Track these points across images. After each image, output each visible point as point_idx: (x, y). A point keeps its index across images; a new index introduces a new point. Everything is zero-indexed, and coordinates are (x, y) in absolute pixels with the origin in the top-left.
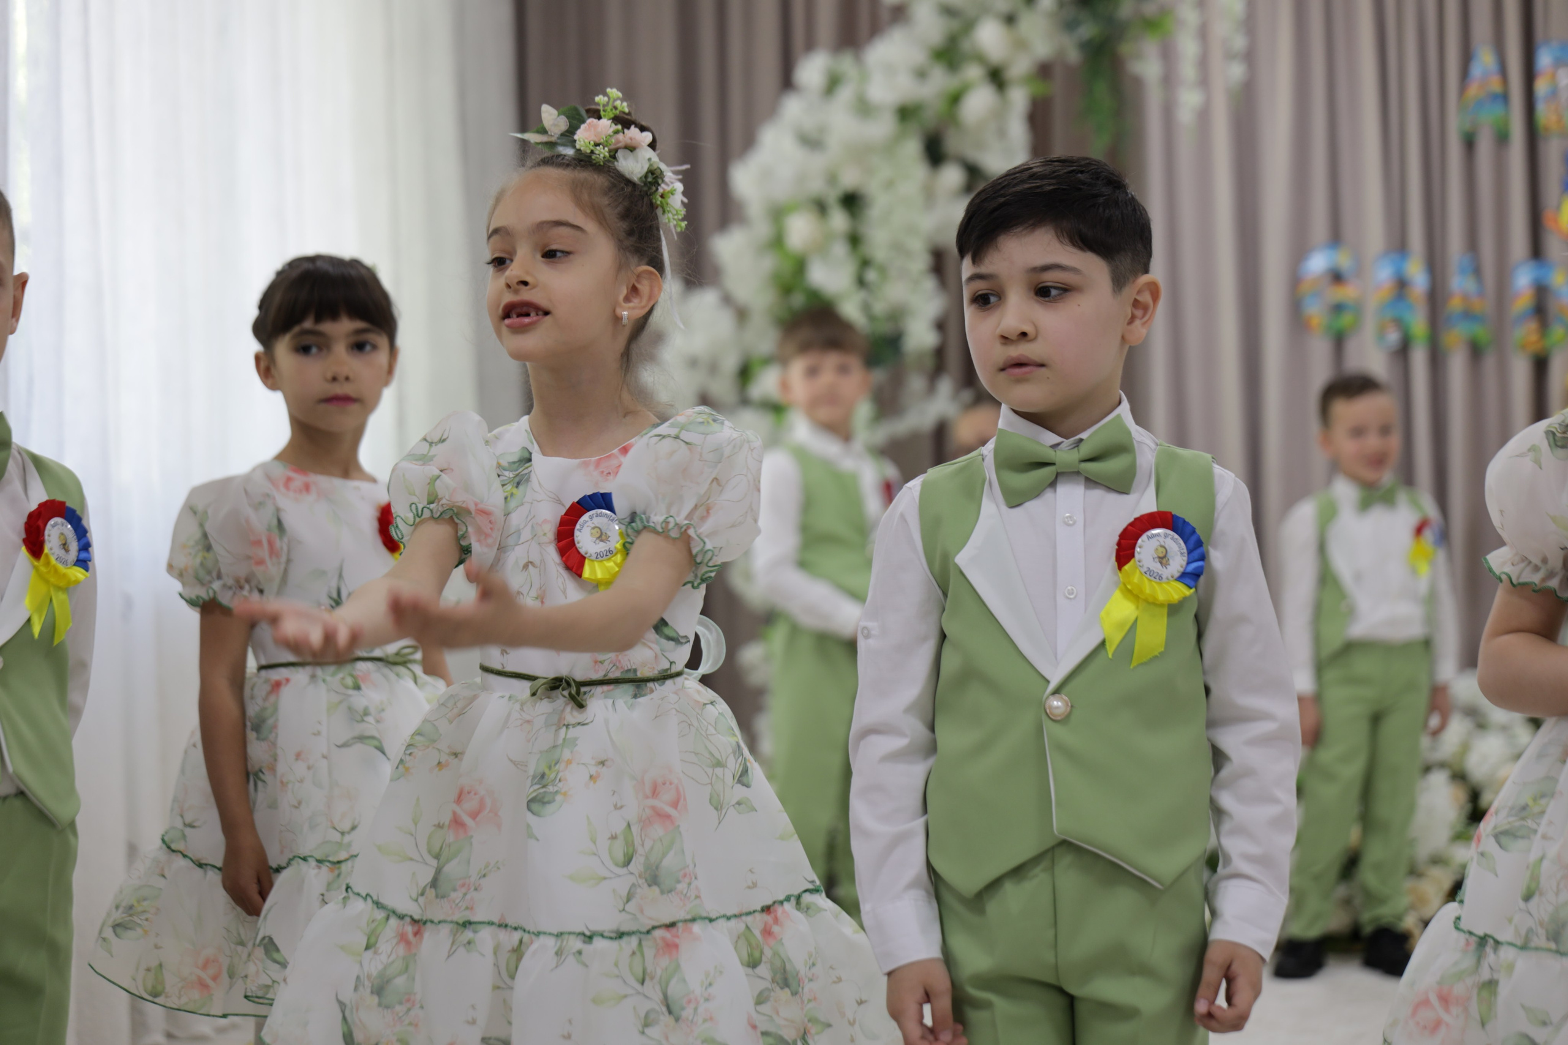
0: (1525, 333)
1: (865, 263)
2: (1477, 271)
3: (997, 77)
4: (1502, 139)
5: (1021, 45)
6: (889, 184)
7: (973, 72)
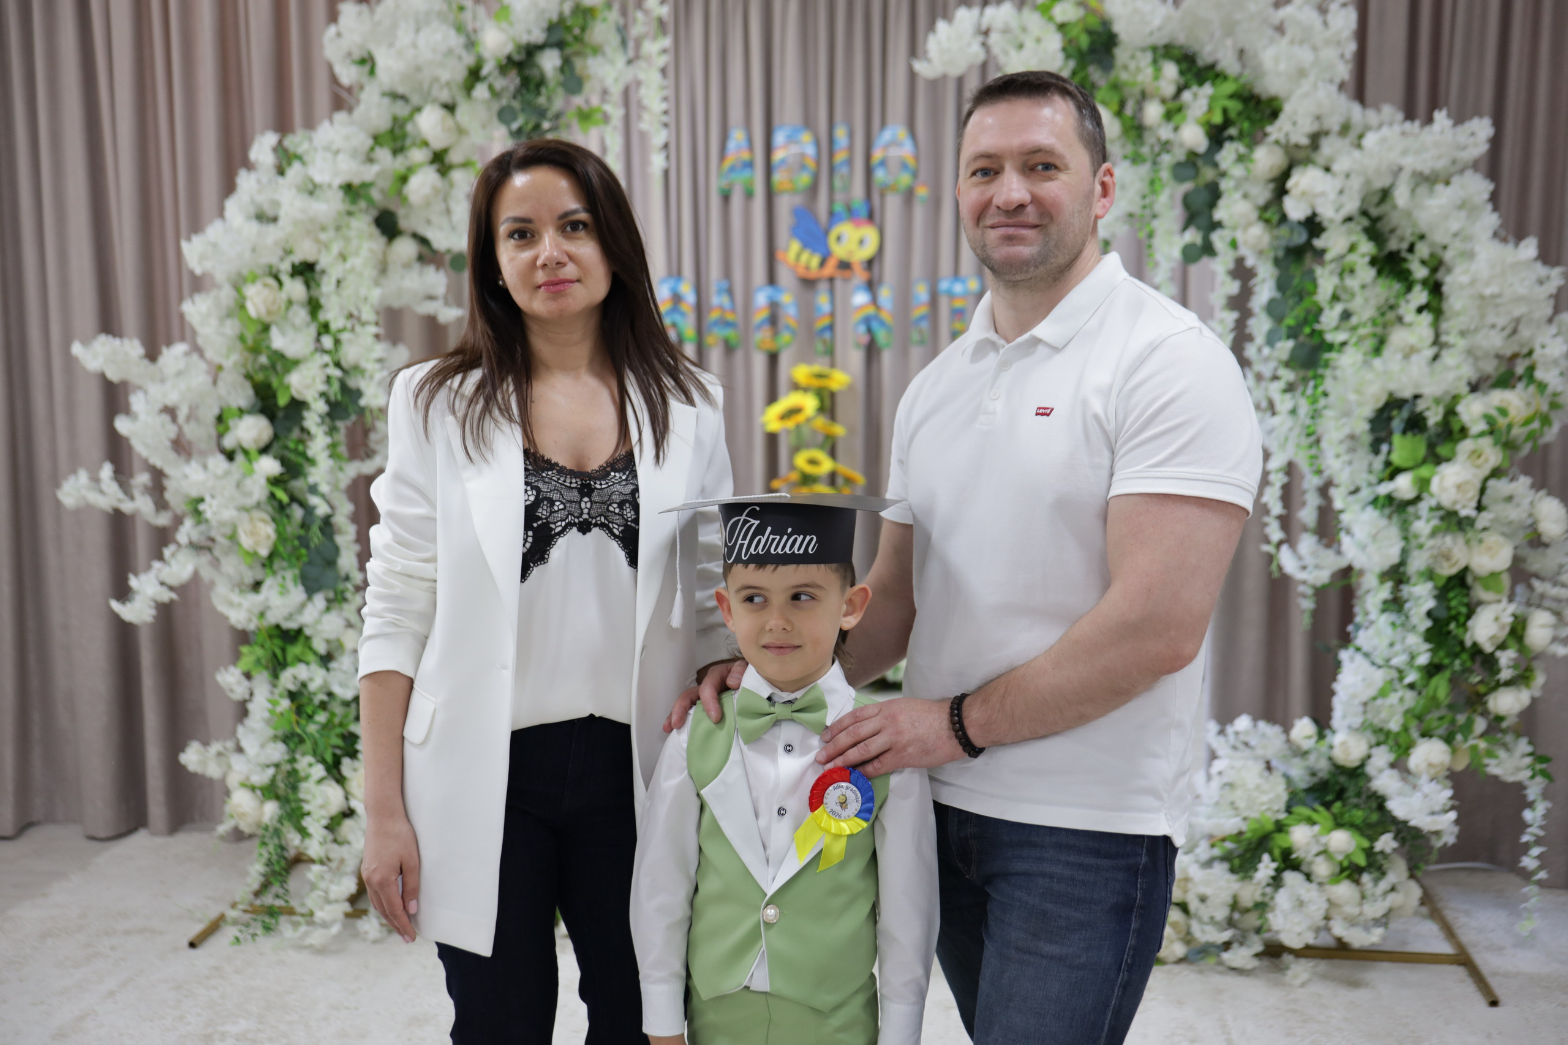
0: (762, 336)
1: (325, 328)
2: (730, 292)
3: (440, 160)
4: (749, 195)
5: (461, 131)
6: (343, 257)
7: (418, 155)
